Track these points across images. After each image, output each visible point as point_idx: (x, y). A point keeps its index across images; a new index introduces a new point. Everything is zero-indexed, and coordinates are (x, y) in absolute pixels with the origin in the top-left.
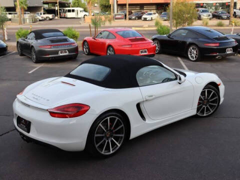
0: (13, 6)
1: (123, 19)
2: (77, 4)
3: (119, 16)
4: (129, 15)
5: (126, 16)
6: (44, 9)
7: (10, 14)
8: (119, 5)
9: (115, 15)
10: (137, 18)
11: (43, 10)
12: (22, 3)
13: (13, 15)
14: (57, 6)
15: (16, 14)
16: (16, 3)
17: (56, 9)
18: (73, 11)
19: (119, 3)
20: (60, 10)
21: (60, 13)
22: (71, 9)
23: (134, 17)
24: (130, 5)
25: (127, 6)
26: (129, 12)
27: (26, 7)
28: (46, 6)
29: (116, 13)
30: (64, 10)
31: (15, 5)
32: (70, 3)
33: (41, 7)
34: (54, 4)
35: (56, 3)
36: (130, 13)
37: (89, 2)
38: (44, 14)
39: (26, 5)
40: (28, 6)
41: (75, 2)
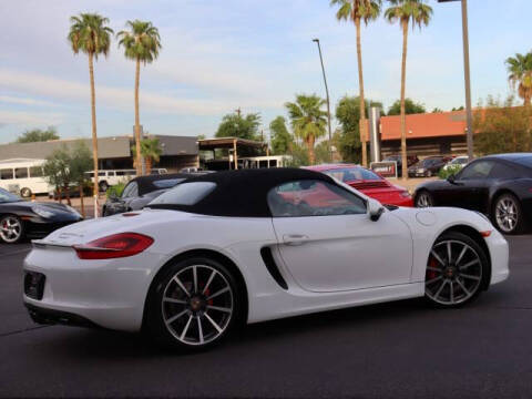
0: (129, 155)
1: (394, 175)
2: (282, 148)
3: (384, 169)
4: (408, 166)
5: (400, 168)
6: (202, 162)
7: (118, 174)
8: (383, 144)
9: (374, 167)
10: (430, 173)
11: (198, 164)
12: (147, 146)
13: (126, 177)
14: (232, 153)
15: (134, 173)
16: (133, 148)
17: (231, 160)
18: (273, 163)
19: (383, 138)
20: (238, 161)
22: (268, 158)
23: (421, 171)
24: (411, 142)
25: (404, 144)
26: (408, 158)
27: (156, 156)
28: (209, 156)
29: (377, 161)
30: (250, 162)
31: (131, 152)
32: (266, 146)
33: (195, 156)
34: (226, 147)
35: (231, 146)
36: (412, 161)
37: (308, 138)
38: (200, 170)
39: (157, 151)
40: (163, 154)
41: (278, 143)
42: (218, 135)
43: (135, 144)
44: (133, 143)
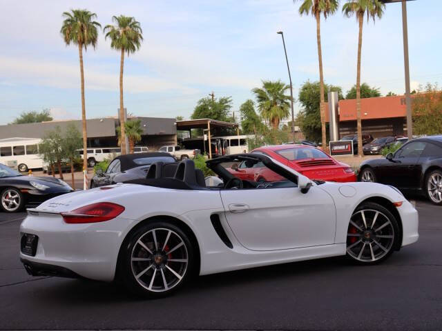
0: (114, 135)
1: (350, 153)
3: (343, 147)
4: (364, 144)
5: (356, 146)
6: (179, 140)
7: (105, 151)
8: (341, 124)
9: (333, 145)
12: (131, 128)
13: (111, 154)
14: (206, 133)
15: (119, 151)
16: (118, 128)
17: (206, 139)
18: (243, 142)
19: (342, 119)
20: (212, 140)
21: (213, 147)
22: (239, 137)
23: (375, 149)
24: (366, 123)
25: (359, 125)
26: (363, 137)
27: (138, 136)
28: (186, 135)
29: (335, 138)
30: (222, 140)
31: (117, 132)
32: (237, 126)
33: (173, 135)
34: (201, 128)
35: (205, 126)
36: (367, 140)
37: (273, 120)
38: (177, 149)
39: (139, 131)
40: (145, 134)
41: (248, 124)
42: (194, 117)
43: (120, 125)
44: (118, 124)
